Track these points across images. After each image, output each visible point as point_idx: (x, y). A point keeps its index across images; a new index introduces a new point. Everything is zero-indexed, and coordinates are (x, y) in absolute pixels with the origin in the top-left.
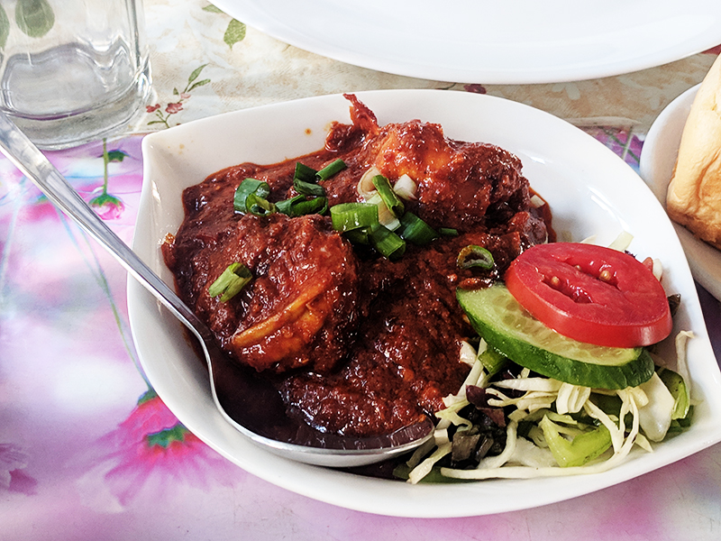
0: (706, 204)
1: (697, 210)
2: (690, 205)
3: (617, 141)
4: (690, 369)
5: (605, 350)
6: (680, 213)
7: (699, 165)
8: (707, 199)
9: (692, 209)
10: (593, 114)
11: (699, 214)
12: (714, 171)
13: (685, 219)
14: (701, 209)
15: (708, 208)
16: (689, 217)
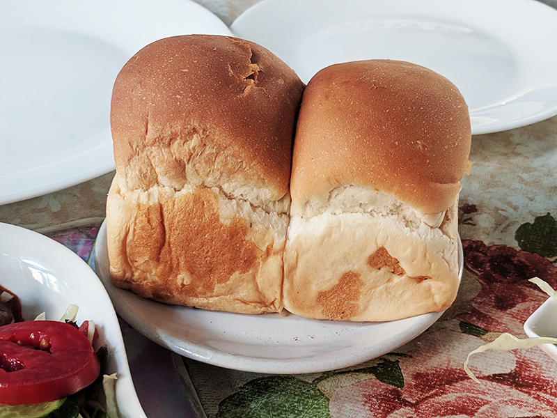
0: (137, 269)
1: (133, 275)
2: (125, 272)
3: (88, 236)
4: (119, 405)
5: (34, 408)
6: (121, 280)
7: (117, 238)
8: (136, 264)
9: (128, 275)
10: (72, 219)
11: (134, 278)
12: (131, 241)
13: (127, 284)
14: (135, 273)
15: (139, 271)
16: (129, 282)
